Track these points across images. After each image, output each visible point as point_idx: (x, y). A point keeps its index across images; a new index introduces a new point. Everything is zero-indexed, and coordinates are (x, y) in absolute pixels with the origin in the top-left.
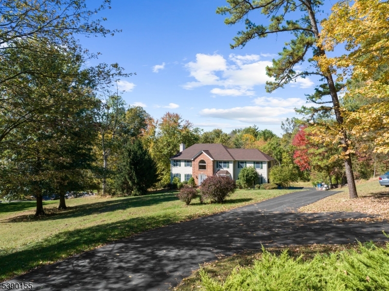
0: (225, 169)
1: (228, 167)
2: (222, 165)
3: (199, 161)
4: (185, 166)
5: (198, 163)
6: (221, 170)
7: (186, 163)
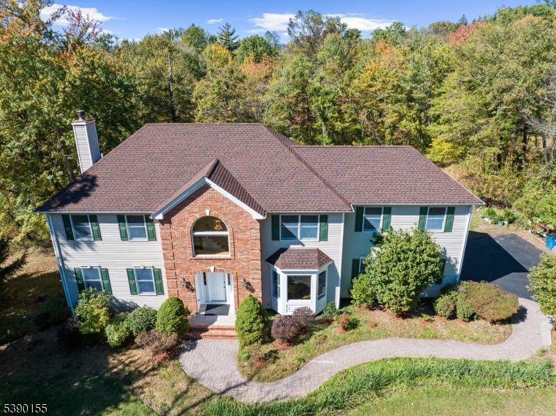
0: (311, 243)
1: (324, 237)
2: (297, 228)
3: (190, 222)
4: (124, 237)
5: (188, 230)
6: (292, 247)
7: (128, 226)
